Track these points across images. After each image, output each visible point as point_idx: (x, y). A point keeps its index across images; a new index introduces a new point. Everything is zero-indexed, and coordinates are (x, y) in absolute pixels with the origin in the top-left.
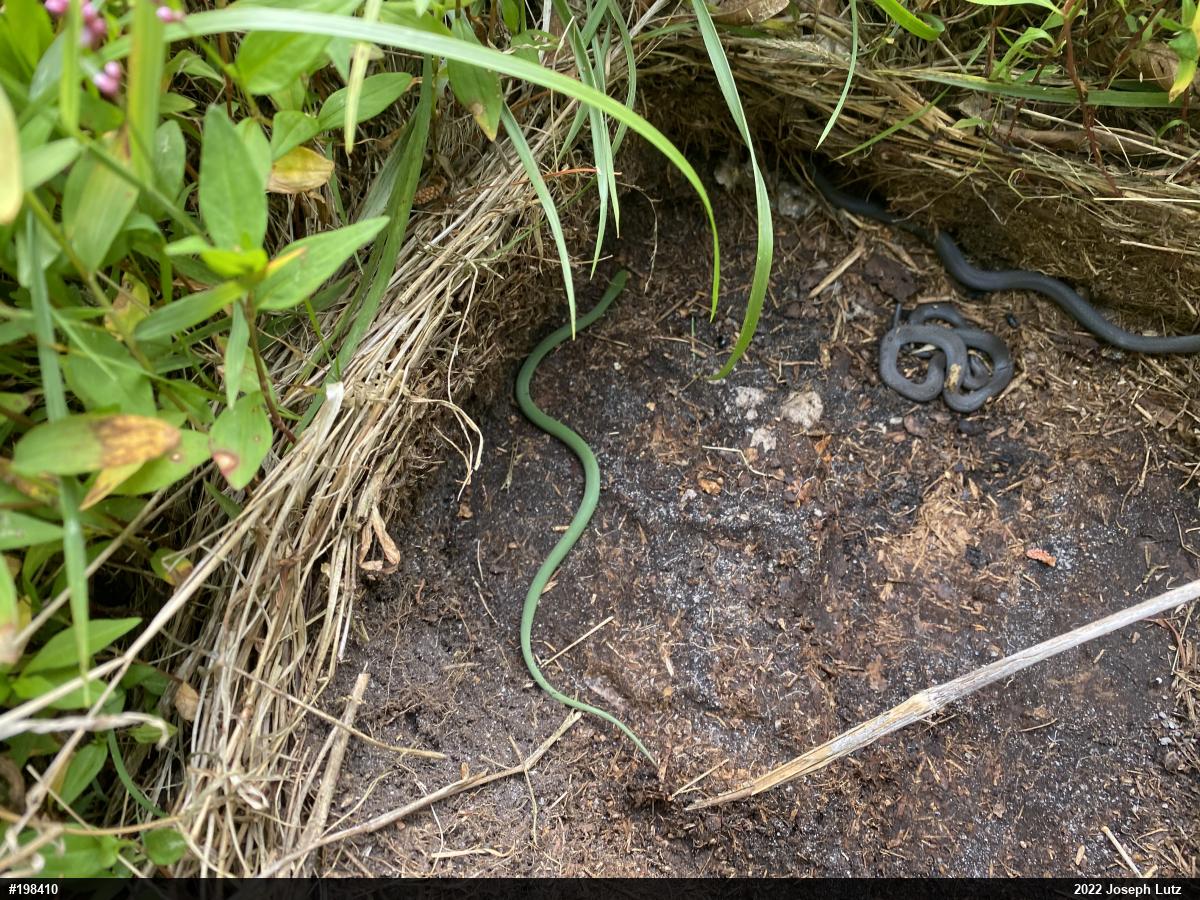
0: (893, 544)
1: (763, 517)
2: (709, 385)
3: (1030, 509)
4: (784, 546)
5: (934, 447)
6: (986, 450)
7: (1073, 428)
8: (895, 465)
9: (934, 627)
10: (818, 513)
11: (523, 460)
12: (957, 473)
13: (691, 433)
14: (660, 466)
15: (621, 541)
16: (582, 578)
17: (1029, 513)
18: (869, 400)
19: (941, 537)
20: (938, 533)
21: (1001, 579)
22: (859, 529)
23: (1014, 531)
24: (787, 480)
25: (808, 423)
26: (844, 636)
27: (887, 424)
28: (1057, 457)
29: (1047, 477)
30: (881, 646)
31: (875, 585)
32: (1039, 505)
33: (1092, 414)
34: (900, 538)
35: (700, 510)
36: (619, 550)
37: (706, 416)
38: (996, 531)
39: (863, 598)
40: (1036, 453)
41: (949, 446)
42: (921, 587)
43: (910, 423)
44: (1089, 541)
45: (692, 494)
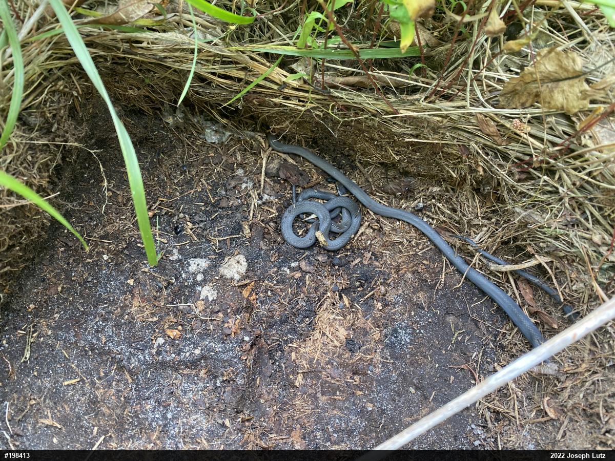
0: (300, 346)
1: (211, 350)
2: (170, 260)
3: (381, 308)
4: (225, 367)
5: (319, 277)
6: (351, 274)
7: (400, 252)
8: (297, 293)
9: (331, 398)
10: (247, 339)
11: (38, 337)
12: (334, 292)
13: (159, 297)
14: (138, 325)
15: (114, 383)
16: (86, 417)
17: (380, 311)
18: (277, 254)
19: (330, 336)
20: (327, 333)
21: (369, 357)
22: (278, 340)
23: (373, 324)
24: (225, 319)
25: (237, 277)
26: (274, 417)
27: (289, 268)
28: (393, 271)
29: (389, 286)
30: (298, 418)
31: (291, 377)
32: (385, 305)
33: (410, 242)
34: (305, 341)
35: (166, 352)
36: (113, 391)
37: (169, 283)
38: (362, 326)
39: (284, 387)
40: (380, 271)
41: (328, 275)
42: (321, 372)
43: (303, 265)
44: (417, 322)
45: (161, 341)
